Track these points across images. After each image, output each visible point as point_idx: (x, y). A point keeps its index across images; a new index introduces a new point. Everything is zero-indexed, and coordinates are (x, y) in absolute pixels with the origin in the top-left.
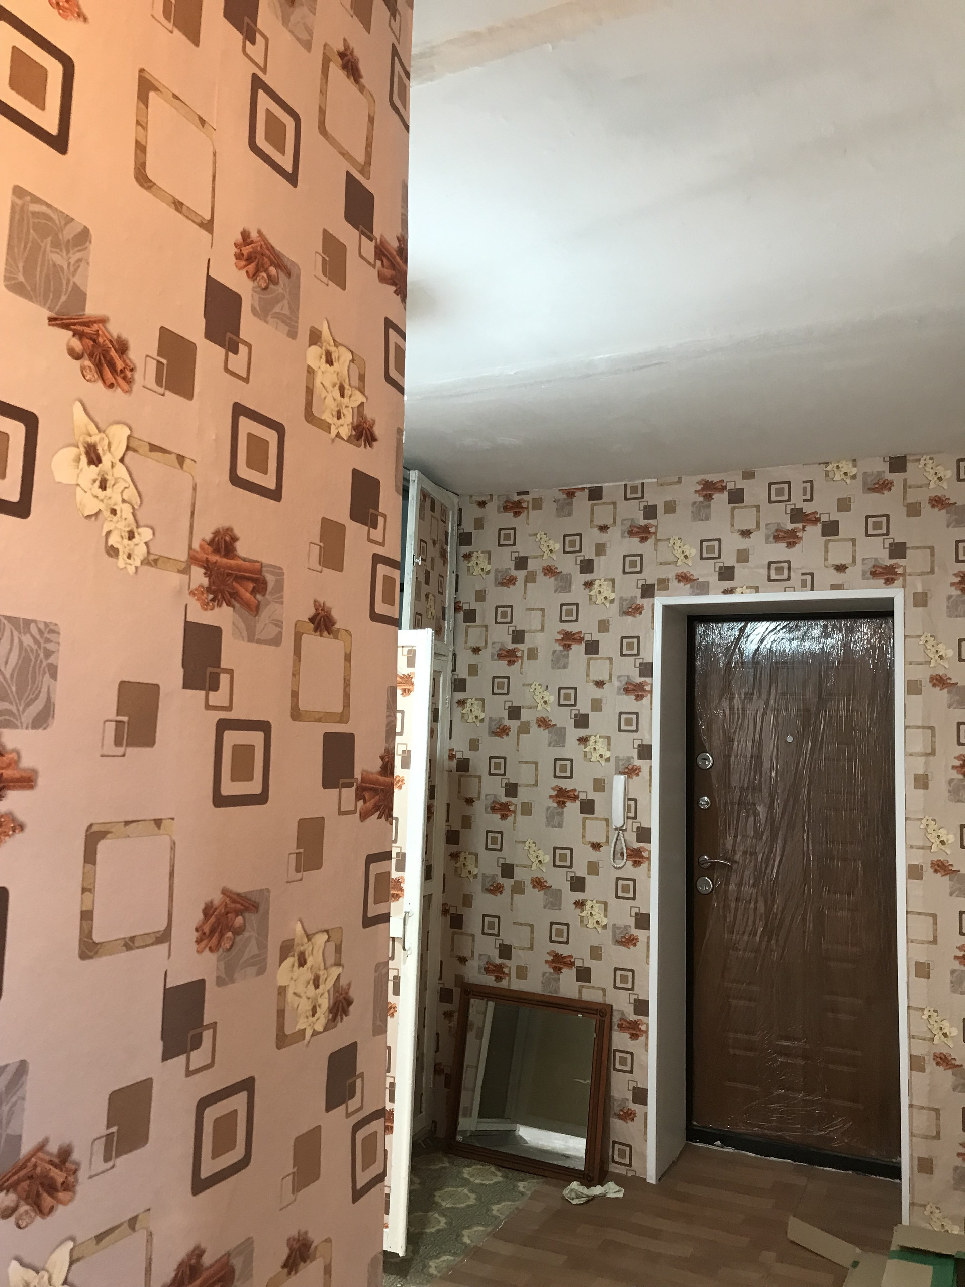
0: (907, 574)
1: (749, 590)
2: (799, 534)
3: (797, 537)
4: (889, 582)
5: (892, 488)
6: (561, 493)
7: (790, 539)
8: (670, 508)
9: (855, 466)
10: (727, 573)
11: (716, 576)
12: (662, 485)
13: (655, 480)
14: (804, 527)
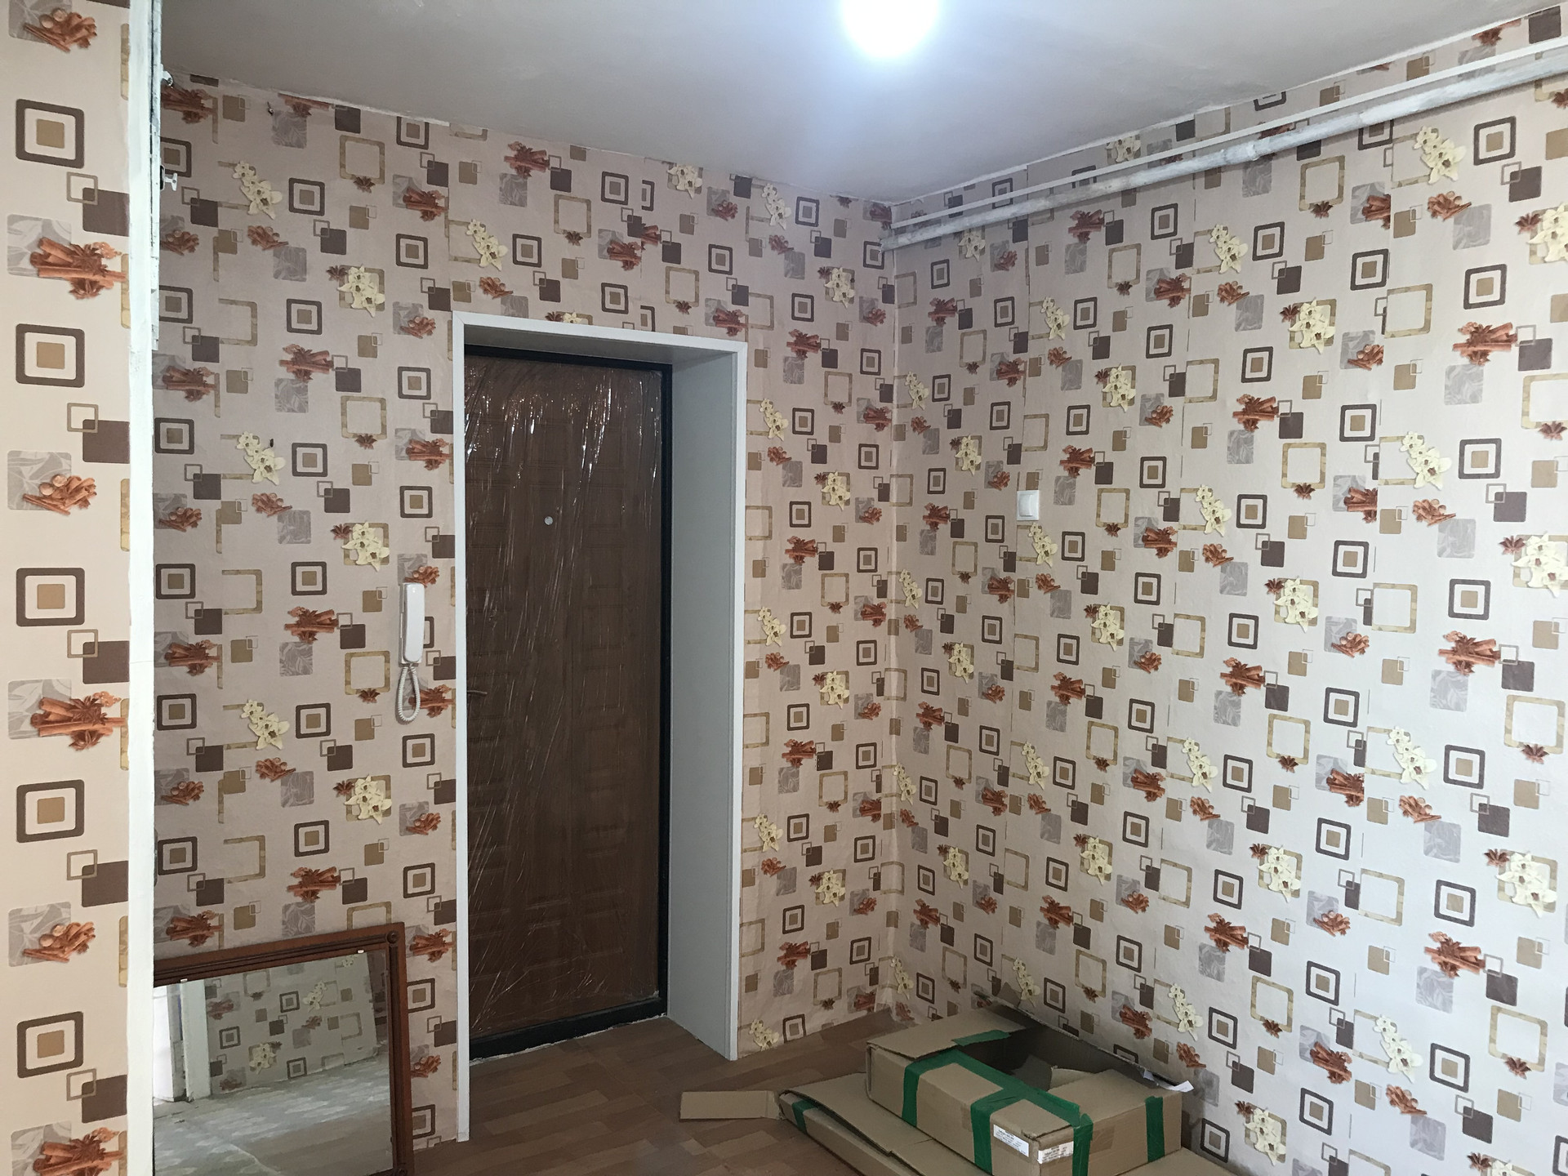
0: (749, 326)
1: (579, 320)
2: (638, 252)
3: (635, 256)
4: (732, 332)
5: (736, 215)
6: (282, 100)
7: (626, 256)
8: (469, 174)
9: (700, 176)
10: (550, 291)
11: (536, 292)
12: (456, 135)
13: (447, 124)
14: (643, 243)
